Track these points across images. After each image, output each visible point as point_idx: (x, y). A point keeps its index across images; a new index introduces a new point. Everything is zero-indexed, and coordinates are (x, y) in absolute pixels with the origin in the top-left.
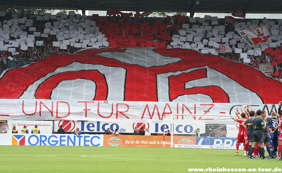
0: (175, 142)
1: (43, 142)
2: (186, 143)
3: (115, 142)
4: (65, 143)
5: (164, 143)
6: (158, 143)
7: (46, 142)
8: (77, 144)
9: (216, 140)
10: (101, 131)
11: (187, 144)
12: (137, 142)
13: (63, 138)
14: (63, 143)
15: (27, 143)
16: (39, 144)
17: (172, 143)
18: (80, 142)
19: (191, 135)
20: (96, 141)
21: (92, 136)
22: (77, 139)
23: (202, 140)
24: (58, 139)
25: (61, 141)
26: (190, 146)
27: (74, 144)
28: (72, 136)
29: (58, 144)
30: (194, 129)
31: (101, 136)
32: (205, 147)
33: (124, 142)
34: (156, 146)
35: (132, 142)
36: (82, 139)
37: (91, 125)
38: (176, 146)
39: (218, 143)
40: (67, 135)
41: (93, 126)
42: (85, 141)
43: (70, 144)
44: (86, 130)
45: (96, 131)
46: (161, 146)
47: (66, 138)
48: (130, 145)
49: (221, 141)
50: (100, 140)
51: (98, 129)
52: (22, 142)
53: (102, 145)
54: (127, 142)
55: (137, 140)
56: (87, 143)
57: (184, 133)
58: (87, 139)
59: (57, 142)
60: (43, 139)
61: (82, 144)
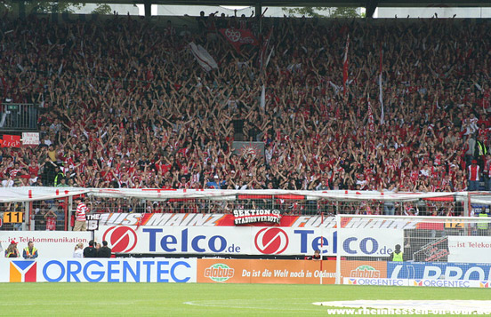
0: (344, 274)
1: (74, 274)
3: (219, 273)
4: (119, 276)
5: (322, 275)
6: (309, 275)
7: (80, 276)
8: (143, 278)
9: (428, 269)
10: (190, 250)
11: (368, 276)
12: (266, 274)
13: (114, 267)
14: (114, 276)
15: (40, 277)
16: (64, 279)
17: (338, 275)
18: (149, 272)
19: (375, 259)
20: (181, 272)
21: (173, 261)
22: (143, 268)
23: (398, 269)
24: (105, 269)
25: (110, 271)
26: (374, 281)
27: (137, 277)
28: (132, 262)
29: (105, 279)
30: (380, 247)
31: (193, 261)
32: (405, 282)
33: (238, 273)
34: (305, 281)
35: (256, 274)
36: (154, 268)
37: (169, 240)
38: (346, 281)
39: (432, 273)
40: (121, 260)
41: (175, 241)
42: (160, 272)
43: (130, 278)
44: (159, 250)
45: (179, 251)
46: (315, 281)
47: (120, 267)
48: (251, 280)
49: (438, 270)
50: (189, 270)
51: (184, 247)
52: (31, 276)
53: (193, 279)
54: (246, 273)
55: (265, 271)
56: (163, 276)
57: (360, 253)
58: (163, 267)
59: (102, 274)
60: (74, 268)
61: (154, 278)
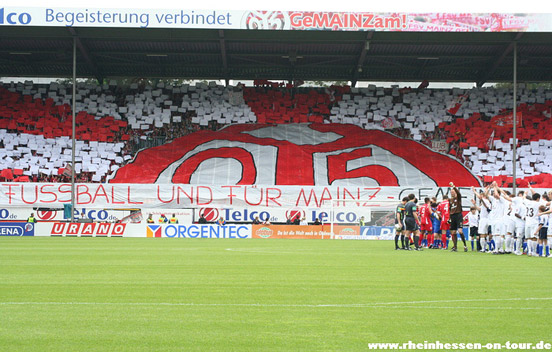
0: (336, 233)
1: (182, 233)
2: (348, 233)
3: (265, 232)
4: (208, 234)
5: (323, 234)
6: (316, 234)
7: (186, 234)
8: (221, 236)
9: (383, 230)
10: (249, 220)
11: (349, 235)
12: (291, 233)
13: (205, 229)
14: (205, 234)
15: (163, 235)
16: (177, 236)
17: (332, 234)
18: (224, 233)
19: (354, 224)
20: (243, 232)
21: (238, 226)
22: (221, 230)
23: (367, 230)
24: (200, 230)
25: (203, 232)
26: (353, 237)
27: (218, 235)
28: (215, 226)
29: (200, 235)
30: (357, 218)
31: (249, 226)
32: (370, 237)
33: (275, 233)
34: (313, 237)
35: (285, 233)
36: (227, 230)
37: (237, 214)
38: (337, 237)
39: (385, 232)
40: (209, 225)
41: (240, 215)
42: (231, 232)
43: (214, 236)
44: (231, 219)
45: (242, 220)
46: (319, 237)
47: (208, 229)
48: (282, 237)
49: (389, 231)
50: (247, 231)
51: (246, 218)
52: (158, 234)
53: (250, 236)
54: (280, 233)
55: (291, 231)
56: (233, 235)
57: (346, 222)
58: (233, 229)
59: (198, 233)
60: (182, 229)
61: (227, 236)
